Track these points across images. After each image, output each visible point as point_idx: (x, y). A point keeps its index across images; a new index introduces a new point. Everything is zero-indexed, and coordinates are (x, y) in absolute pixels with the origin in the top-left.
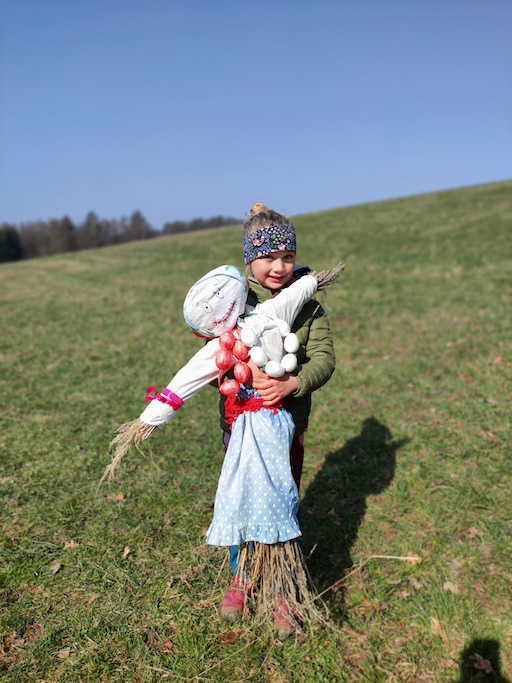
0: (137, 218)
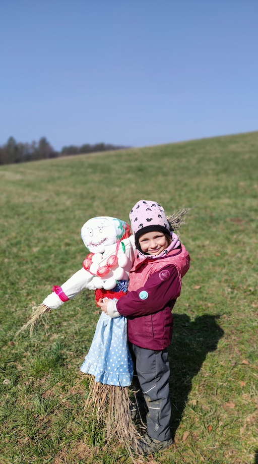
0: (44, 142)
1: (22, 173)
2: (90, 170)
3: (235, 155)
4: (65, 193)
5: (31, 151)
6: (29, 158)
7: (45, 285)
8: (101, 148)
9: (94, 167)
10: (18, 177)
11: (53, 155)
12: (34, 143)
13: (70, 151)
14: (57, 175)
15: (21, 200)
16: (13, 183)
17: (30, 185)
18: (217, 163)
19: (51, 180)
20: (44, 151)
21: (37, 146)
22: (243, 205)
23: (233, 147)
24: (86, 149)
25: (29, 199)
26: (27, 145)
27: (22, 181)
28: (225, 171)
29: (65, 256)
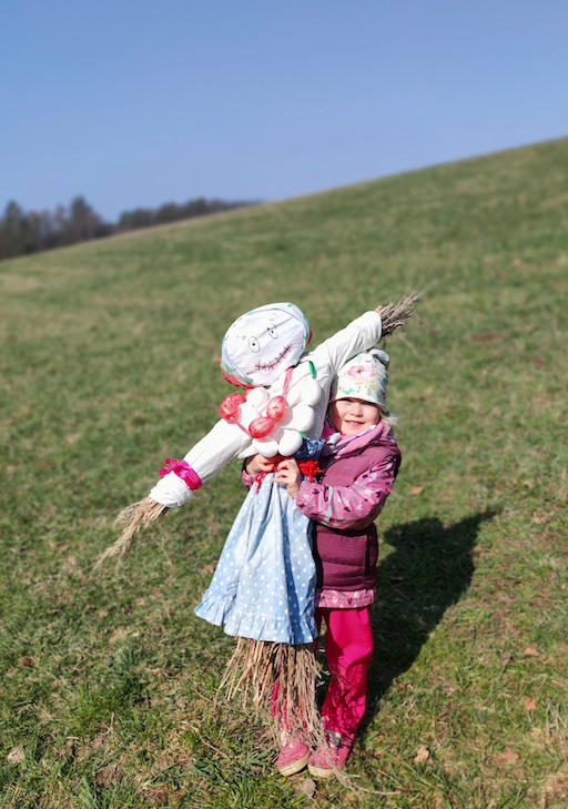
0: (80, 207)
1: (38, 274)
2: (178, 257)
3: (471, 200)
4: (129, 309)
5: (56, 227)
6: (52, 242)
7: (95, 516)
8: (199, 208)
9: (187, 250)
10: (31, 283)
11: (103, 231)
12: (61, 210)
13: (137, 220)
14: (111, 272)
15: (39, 332)
16: (21, 297)
17: (56, 299)
18: (436, 221)
19: (100, 285)
20: (82, 225)
21: (67, 215)
22: (496, 303)
23: (464, 186)
24: (169, 214)
25: (55, 330)
26: (46, 214)
27: (40, 291)
28: (453, 235)
29: (136, 449)
